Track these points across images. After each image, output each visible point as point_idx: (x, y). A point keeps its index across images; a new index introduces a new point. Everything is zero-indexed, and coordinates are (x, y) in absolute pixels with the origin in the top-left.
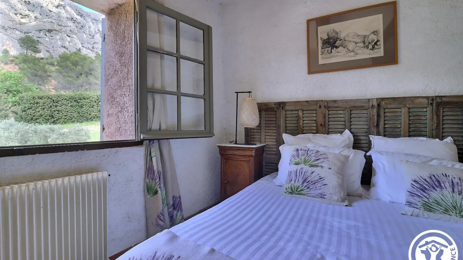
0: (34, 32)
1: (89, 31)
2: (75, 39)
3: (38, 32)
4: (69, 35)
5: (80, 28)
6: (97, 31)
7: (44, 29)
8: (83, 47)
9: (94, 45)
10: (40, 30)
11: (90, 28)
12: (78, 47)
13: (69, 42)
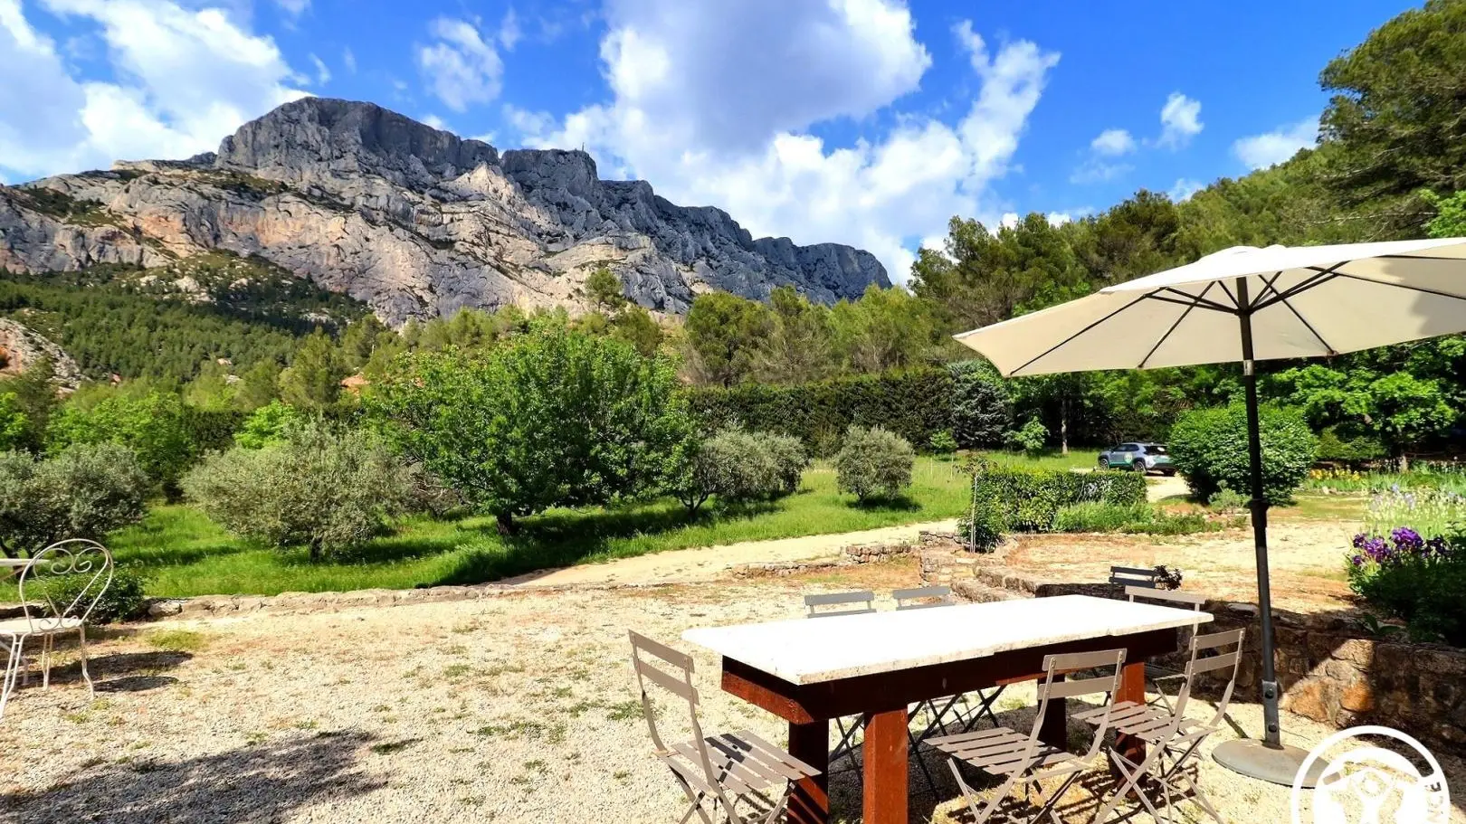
0: (571, 269)
1: (684, 254)
2: (653, 278)
3: (578, 270)
4: (641, 268)
5: (665, 250)
6: (701, 251)
7: (592, 262)
8: (669, 294)
9: (693, 288)
10: (584, 265)
11: (685, 245)
12: (659, 296)
13: (640, 287)
